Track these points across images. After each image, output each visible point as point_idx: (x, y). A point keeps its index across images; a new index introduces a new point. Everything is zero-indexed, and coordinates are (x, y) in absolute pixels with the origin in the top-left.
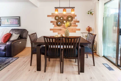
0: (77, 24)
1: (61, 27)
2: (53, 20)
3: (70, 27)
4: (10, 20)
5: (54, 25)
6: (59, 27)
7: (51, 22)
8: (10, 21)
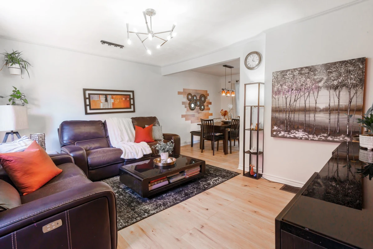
0: (210, 106)
1: (195, 111)
2: (185, 100)
3: (204, 111)
4: (112, 98)
5: (186, 108)
6: (191, 111)
7: (183, 103)
8: (112, 101)
